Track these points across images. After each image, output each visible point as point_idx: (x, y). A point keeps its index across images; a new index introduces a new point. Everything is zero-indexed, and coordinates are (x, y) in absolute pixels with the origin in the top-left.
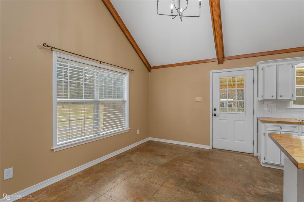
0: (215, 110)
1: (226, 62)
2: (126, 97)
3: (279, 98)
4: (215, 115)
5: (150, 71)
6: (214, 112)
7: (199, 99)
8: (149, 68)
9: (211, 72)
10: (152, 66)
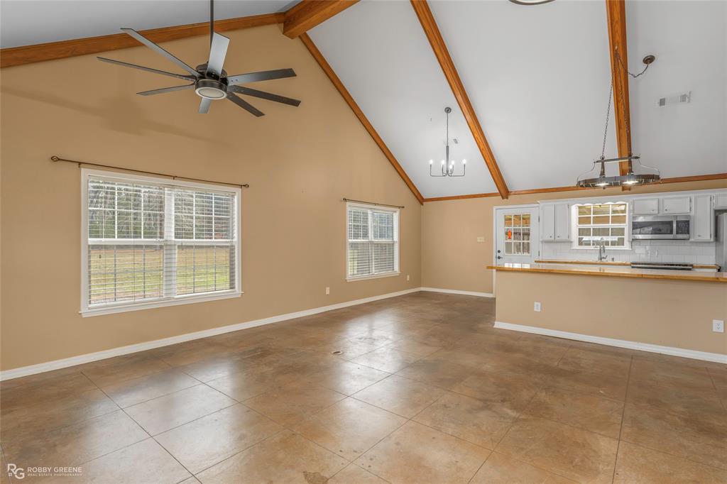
0: (499, 252)
1: (510, 197)
2: (396, 238)
3: (557, 239)
4: (499, 258)
5: (422, 204)
6: (498, 255)
7: (480, 239)
8: (421, 200)
9: (495, 208)
10: (425, 197)
